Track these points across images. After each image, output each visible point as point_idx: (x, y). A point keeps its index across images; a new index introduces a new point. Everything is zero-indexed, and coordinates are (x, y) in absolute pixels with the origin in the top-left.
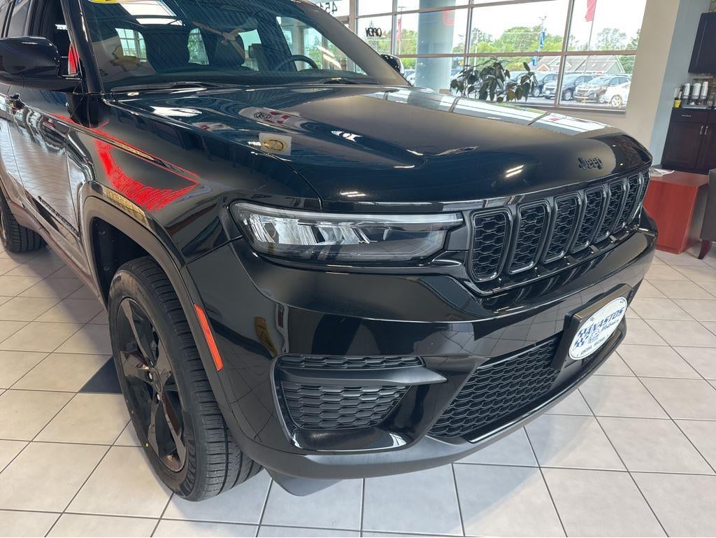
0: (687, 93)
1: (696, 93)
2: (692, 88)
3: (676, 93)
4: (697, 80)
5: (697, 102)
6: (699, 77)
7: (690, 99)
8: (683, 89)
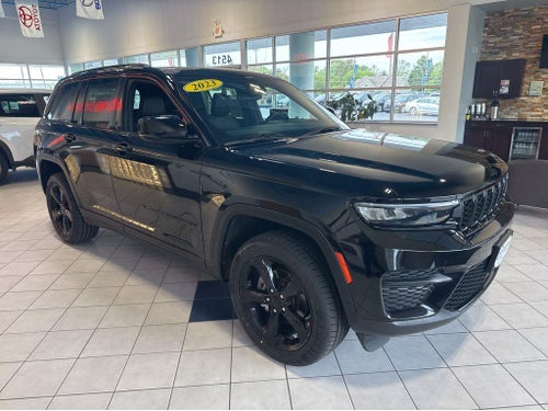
0: (473, 111)
1: (479, 111)
2: (476, 107)
3: (467, 111)
4: (477, 103)
5: (480, 116)
6: (480, 100)
7: (475, 114)
8: (470, 108)
